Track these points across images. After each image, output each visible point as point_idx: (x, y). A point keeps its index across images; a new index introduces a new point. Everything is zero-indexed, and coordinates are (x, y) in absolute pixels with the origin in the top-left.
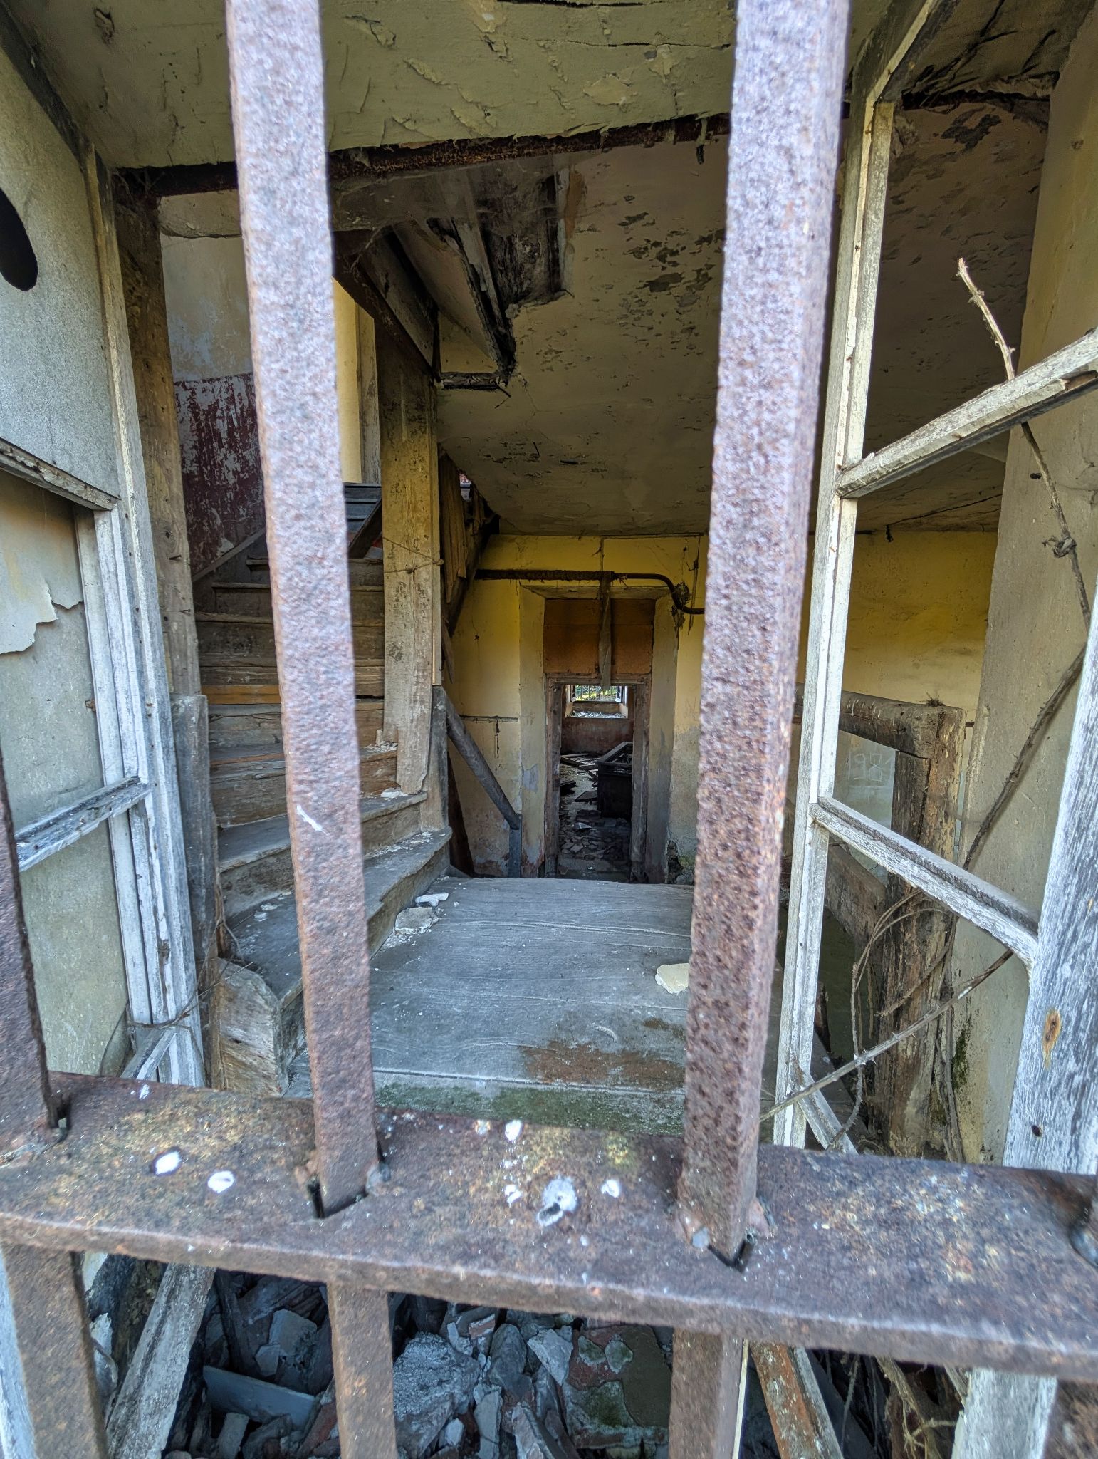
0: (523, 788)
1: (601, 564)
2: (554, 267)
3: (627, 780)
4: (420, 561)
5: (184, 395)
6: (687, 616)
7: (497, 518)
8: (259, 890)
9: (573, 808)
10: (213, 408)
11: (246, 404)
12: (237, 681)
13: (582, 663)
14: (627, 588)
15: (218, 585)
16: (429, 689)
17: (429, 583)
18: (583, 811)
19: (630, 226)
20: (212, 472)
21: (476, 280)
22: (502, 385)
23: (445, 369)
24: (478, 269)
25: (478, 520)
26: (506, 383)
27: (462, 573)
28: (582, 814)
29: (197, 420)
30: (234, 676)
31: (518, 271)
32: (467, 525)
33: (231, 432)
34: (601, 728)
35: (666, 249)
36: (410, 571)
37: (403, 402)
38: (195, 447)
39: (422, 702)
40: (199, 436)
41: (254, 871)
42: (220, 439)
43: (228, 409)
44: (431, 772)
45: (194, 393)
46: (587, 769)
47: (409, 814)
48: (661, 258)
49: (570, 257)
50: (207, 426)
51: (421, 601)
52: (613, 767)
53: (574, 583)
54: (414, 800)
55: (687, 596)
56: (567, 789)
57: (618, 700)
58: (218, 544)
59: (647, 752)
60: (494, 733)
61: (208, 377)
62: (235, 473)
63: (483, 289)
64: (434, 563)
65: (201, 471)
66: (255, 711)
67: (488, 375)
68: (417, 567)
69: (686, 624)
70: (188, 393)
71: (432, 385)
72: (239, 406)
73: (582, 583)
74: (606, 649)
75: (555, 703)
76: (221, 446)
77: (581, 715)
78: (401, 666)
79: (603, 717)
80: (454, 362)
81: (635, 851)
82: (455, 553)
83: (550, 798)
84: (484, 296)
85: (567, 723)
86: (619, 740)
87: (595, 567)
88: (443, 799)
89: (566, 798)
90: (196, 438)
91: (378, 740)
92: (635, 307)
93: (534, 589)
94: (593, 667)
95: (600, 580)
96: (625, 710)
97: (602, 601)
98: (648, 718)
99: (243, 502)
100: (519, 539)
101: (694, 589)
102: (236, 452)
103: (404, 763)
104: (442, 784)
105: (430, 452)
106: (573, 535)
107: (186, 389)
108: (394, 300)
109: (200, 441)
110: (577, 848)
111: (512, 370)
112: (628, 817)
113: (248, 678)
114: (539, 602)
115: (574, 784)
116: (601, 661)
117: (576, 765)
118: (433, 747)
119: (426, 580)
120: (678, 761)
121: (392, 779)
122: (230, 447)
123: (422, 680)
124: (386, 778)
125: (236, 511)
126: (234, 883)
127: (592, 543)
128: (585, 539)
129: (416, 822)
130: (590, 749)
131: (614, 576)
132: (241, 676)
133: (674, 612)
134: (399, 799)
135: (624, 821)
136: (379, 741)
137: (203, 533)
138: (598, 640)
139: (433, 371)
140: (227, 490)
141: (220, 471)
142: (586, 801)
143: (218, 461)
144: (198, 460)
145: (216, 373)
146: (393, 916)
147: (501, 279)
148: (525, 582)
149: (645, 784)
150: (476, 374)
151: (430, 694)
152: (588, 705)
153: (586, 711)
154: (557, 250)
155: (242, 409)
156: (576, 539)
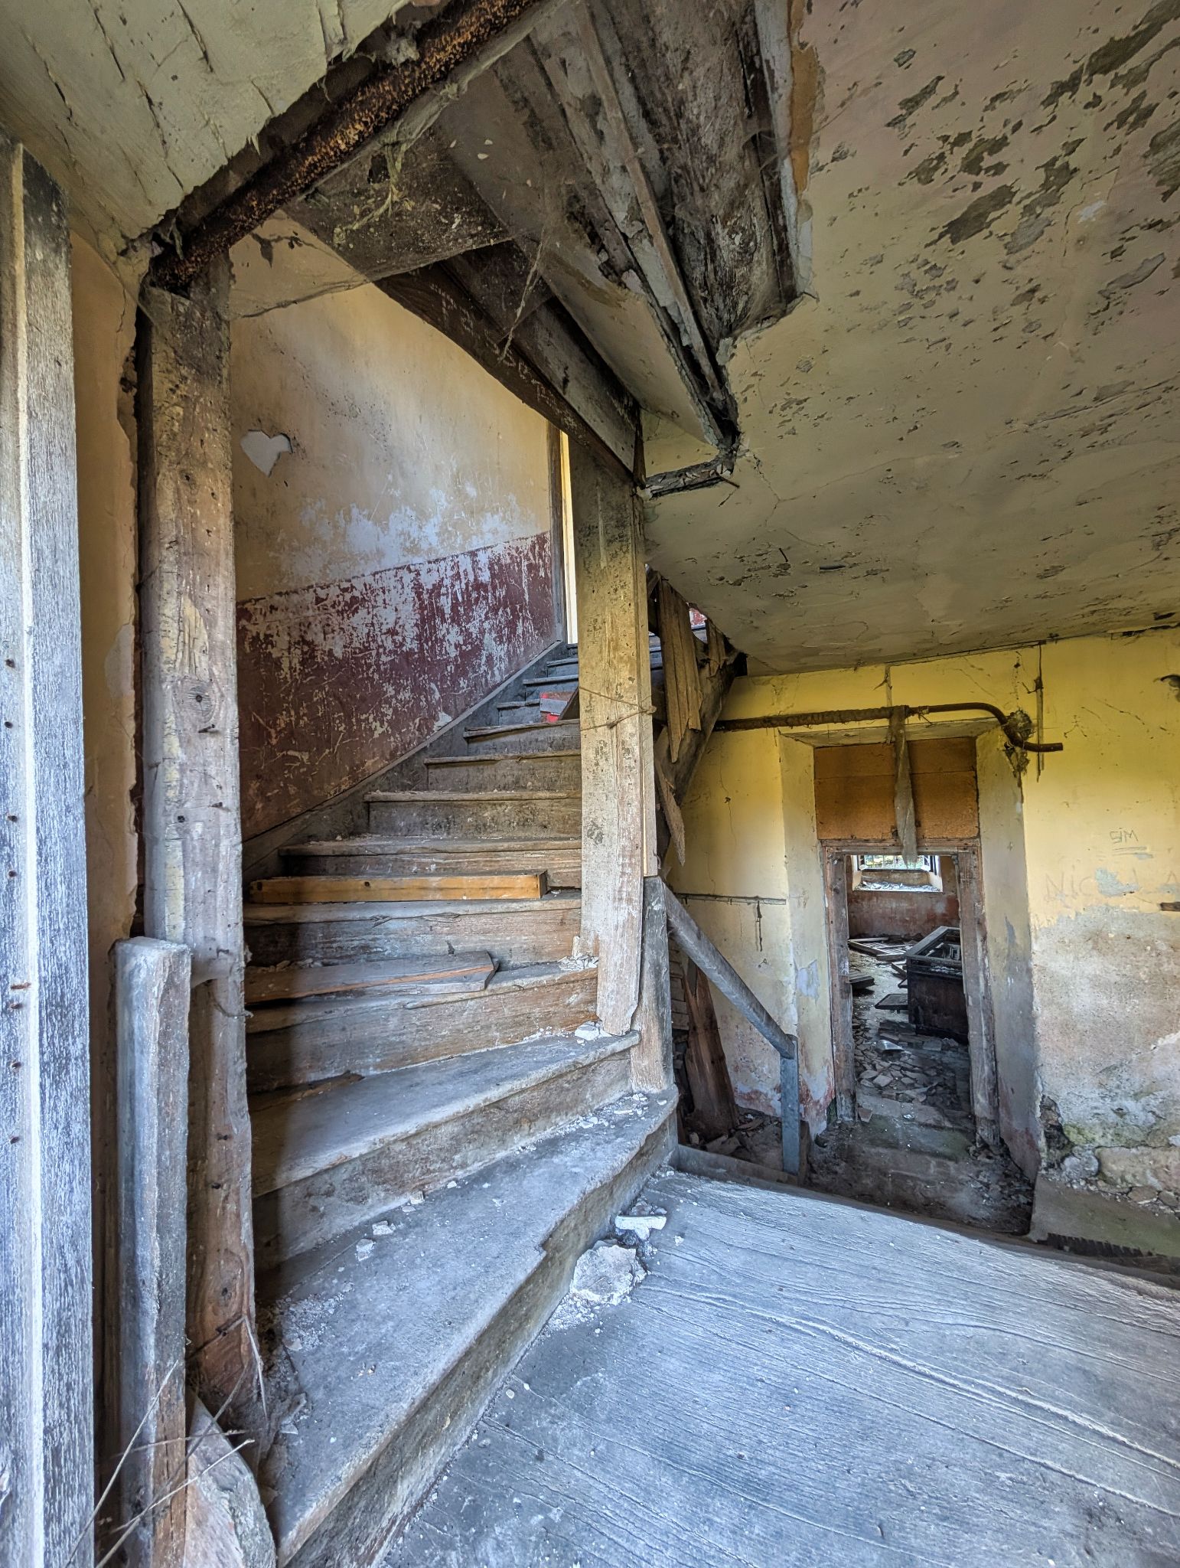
0: (799, 994)
1: (889, 698)
2: (782, 255)
3: (955, 982)
4: (624, 711)
5: (408, 578)
6: (1032, 756)
7: (742, 658)
8: (376, 1194)
9: (873, 1018)
10: (437, 587)
11: (472, 578)
12: (423, 872)
13: (870, 825)
14: (931, 725)
15: (430, 761)
16: (638, 883)
17: (636, 739)
18: (889, 1022)
19: (909, 121)
20: (432, 648)
21: (674, 330)
22: (726, 474)
23: (651, 471)
24: (673, 313)
25: (717, 658)
26: (732, 471)
27: (695, 723)
28: (887, 1027)
29: (420, 599)
30: (419, 864)
31: (728, 285)
32: (701, 667)
33: (454, 607)
34: (905, 905)
35: (982, 141)
36: (611, 726)
37: (601, 523)
38: (416, 625)
39: (630, 901)
40: (422, 614)
41: (370, 1165)
42: (443, 614)
43: (453, 586)
44: (645, 1001)
45: (418, 574)
46: (890, 960)
47: (613, 1065)
48: (972, 165)
49: (805, 228)
50: (431, 604)
51: (627, 763)
52: (928, 964)
53: (852, 725)
54: (619, 1046)
55: (1028, 727)
56: (861, 988)
57: (927, 868)
58: (435, 718)
59: (986, 951)
60: (754, 917)
61: (433, 557)
62: (457, 646)
63: (685, 342)
64: (642, 711)
65: (421, 649)
66: (427, 912)
67: (706, 465)
68: (620, 719)
69: (1031, 767)
70: (413, 575)
71: (634, 495)
72: (464, 581)
73: (864, 724)
74: (905, 809)
75: (836, 877)
76: (443, 621)
77: (873, 887)
78: (602, 851)
79: (906, 889)
80: (660, 461)
81: (981, 1103)
82: (683, 699)
83: (838, 1008)
84: (687, 351)
85: (854, 898)
86: (933, 921)
87: (879, 701)
88: (665, 1044)
89: (861, 1000)
90: (418, 616)
91: (575, 950)
92: (924, 281)
93: (798, 737)
94: (887, 830)
95: (889, 717)
96: (937, 882)
97: (895, 745)
98: (981, 900)
99: (465, 674)
100: (775, 680)
101: (1040, 717)
102: (459, 625)
103: (606, 988)
104: (661, 1020)
105: (635, 575)
106: (846, 667)
107: (410, 571)
108: (576, 396)
109: (423, 620)
110: (883, 1080)
111: (736, 450)
112: (964, 1041)
113: (433, 867)
114: (806, 753)
115: (871, 982)
116: (900, 823)
117: (873, 954)
118: (647, 966)
119: (632, 735)
120: (1043, 970)
121: (591, 1008)
122: (453, 621)
123: (628, 870)
124: (583, 1007)
125: (455, 683)
126: (338, 1186)
127: (874, 674)
128: (863, 670)
129: (625, 1077)
130: (890, 932)
131: (909, 711)
132: (428, 864)
133: (1009, 752)
134: (600, 1042)
135: (954, 1043)
136: (576, 953)
137: (419, 708)
138: (894, 795)
139: (634, 478)
140: (448, 663)
141: (441, 646)
142: (892, 1008)
143: (440, 636)
144: (419, 637)
145: (442, 553)
146: (571, 1259)
147: (706, 312)
148: (785, 730)
149: (987, 997)
150: (689, 469)
151: (639, 890)
152: (884, 875)
153: (881, 882)
154: (785, 228)
155: (467, 584)
156: (851, 671)
